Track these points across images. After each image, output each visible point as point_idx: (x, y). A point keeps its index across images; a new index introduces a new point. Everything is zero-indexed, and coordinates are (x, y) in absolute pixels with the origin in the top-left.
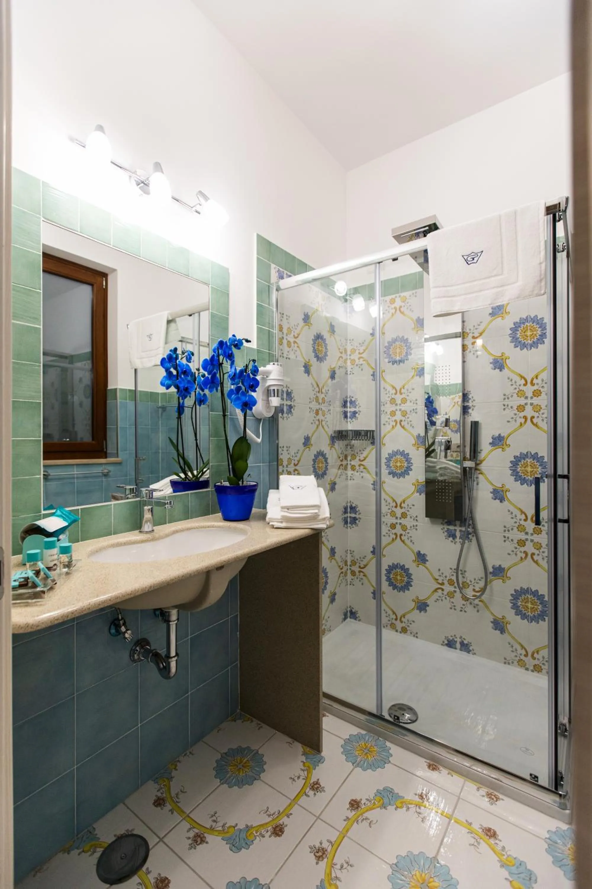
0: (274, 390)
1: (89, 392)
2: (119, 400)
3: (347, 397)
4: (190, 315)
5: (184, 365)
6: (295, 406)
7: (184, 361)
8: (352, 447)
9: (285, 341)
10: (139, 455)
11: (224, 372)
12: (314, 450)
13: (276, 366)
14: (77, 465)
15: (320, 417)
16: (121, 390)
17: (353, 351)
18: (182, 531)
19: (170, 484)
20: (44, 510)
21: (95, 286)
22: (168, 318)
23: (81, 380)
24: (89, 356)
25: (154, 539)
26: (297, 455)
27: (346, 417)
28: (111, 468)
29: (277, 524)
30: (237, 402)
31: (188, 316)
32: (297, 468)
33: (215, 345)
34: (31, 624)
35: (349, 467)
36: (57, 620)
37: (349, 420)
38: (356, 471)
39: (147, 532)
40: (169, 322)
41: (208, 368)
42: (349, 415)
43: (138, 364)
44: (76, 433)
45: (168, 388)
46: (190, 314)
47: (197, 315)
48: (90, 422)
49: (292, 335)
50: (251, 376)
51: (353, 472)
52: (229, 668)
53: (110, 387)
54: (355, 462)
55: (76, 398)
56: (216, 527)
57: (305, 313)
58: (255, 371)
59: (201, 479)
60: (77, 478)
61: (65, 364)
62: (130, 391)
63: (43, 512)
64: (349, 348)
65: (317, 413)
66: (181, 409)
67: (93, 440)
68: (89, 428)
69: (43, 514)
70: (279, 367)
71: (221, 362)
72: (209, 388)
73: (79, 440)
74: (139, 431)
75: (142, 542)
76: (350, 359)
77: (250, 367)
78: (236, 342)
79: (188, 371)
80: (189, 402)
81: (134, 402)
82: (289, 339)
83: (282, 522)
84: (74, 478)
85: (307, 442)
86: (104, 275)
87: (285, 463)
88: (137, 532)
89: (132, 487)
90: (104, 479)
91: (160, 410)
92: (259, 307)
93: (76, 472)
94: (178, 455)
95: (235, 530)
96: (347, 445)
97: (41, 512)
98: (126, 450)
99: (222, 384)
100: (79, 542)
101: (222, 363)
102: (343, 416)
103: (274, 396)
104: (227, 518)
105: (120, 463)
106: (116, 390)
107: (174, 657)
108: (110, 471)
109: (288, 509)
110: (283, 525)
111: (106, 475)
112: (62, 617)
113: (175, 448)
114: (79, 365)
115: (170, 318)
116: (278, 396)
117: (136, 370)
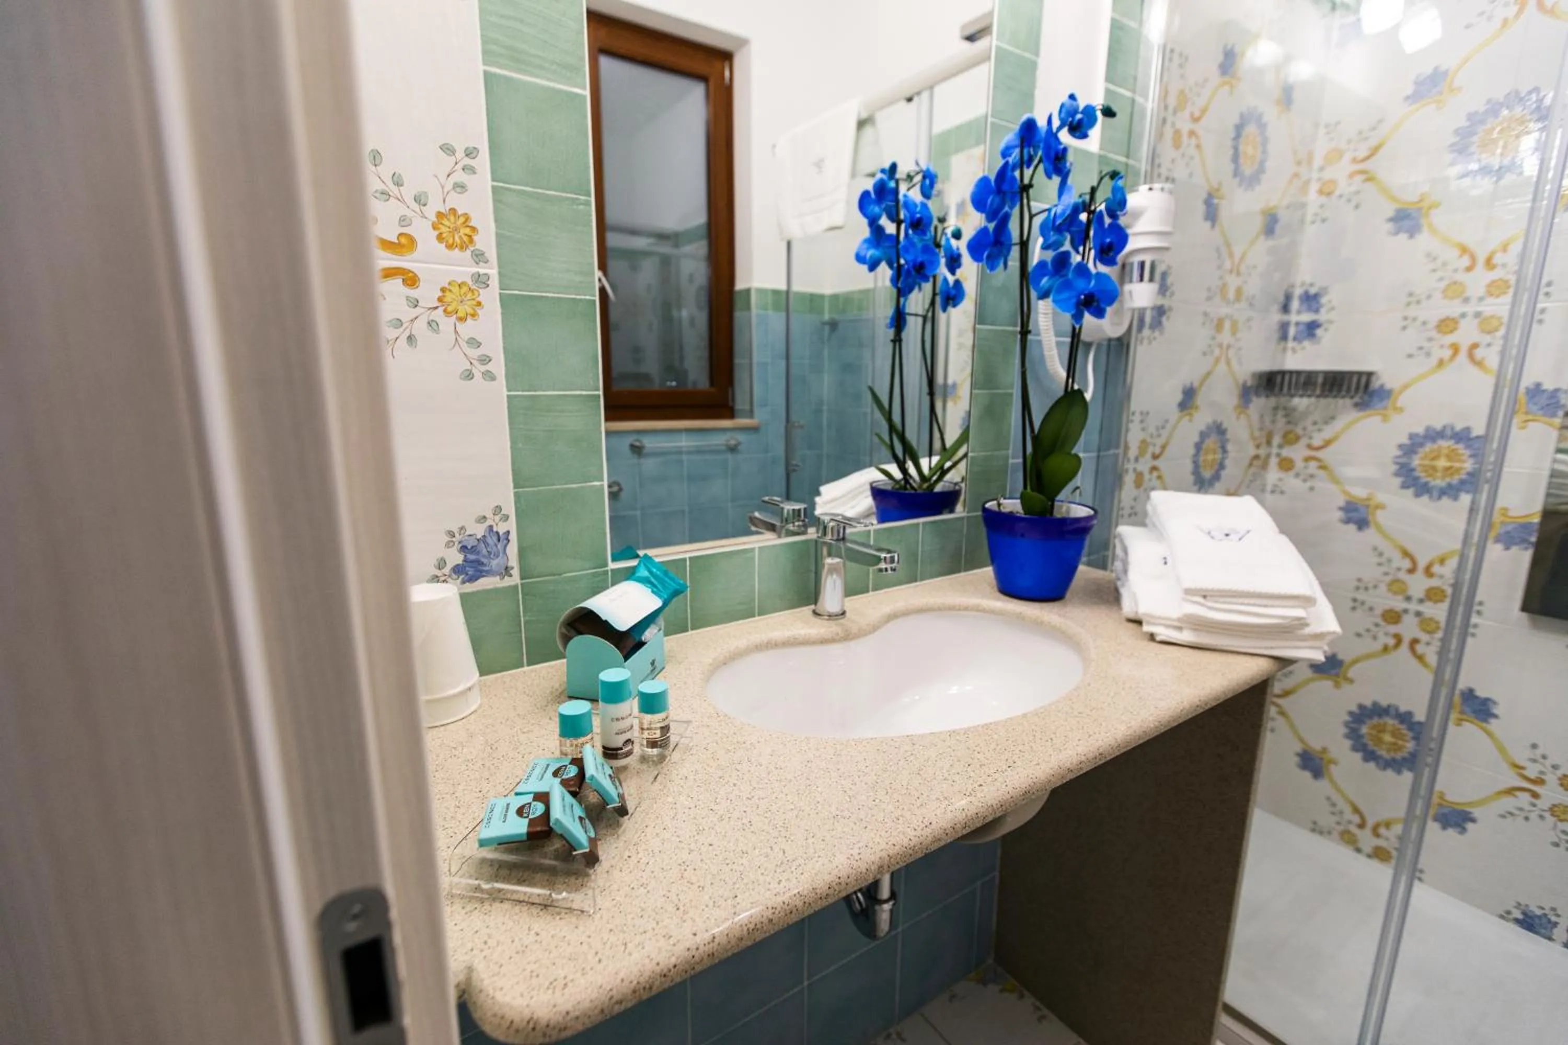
0: (1142, 265)
1: (704, 299)
2: (754, 310)
3: (1293, 286)
4: (910, 100)
5: (916, 206)
6: (1170, 309)
7: (915, 195)
8: (1289, 413)
9: (1169, 132)
10: (794, 418)
11: (1034, 212)
12: (1202, 419)
13: (1156, 194)
14: (688, 431)
15: (1225, 337)
16: (760, 291)
17: (1335, 156)
18: (906, 613)
19: (869, 493)
20: (614, 559)
21: (712, 83)
22: (859, 114)
23: (691, 278)
24: (704, 232)
25: (847, 637)
26: (1161, 431)
27: (1284, 337)
28: (741, 437)
29: (1163, 633)
30: (1065, 295)
31: (903, 103)
32: (1157, 463)
33: (1010, 135)
34: (543, 1022)
35: (1274, 461)
36: (620, 1002)
37: (1291, 344)
38: (1292, 473)
39: (831, 616)
40: (862, 124)
41: (989, 201)
42: (1292, 331)
43: (795, 230)
44: (686, 372)
45: (873, 267)
46: (908, 96)
47: (925, 95)
48: (706, 354)
49: (1186, 114)
50: (1107, 221)
51: (1282, 475)
52: (979, 883)
53: (740, 285)
54: (1297, 453)
55: (685, 313)
56: (984, 611)
57: (1225, 47)
58: (1117, 205)
59: (938, 488)
60: (689, 453)
61: (665, 249)
62: (776, 292)
63: (612, 566)
64: (1321, 148)
65: (1219, 326)
66: (899, 320)
67: (712, 383)
68: (705, 363)
69: (612, 570)
70: (1165, 196)
71: (1026, 181)
72: (989, 257)
73: (690, 386)
74: (794, 371)
75: (824, 641)
76: (1319, 179)
77: (1103, 195)
78: (1079, 116)
79: (925, 221)
80: (917, 301)
81: (784, 314)
82: (1179, 125)
83: (1180, 629)
84: (680, 453)
85: (1188, 400)
86: (726, 57)
87: (1133, 452)
88: (807, 610)
89: (797, 507)
90: (729, 456)
91: (827, 328)
92: (1116, 28)
93: (684, 442)
94: (892, 428)
95: (1037, 626)
96: (1276, 409)
97: (606, 565)
98: (766, 405)
99: (1024, 245)
100: (687, 631)
101: (1030, 186)
102: (1276, 336)
103: (1141, 279)
104: (1009, 589)
105: (755, 429)
106: (748, 291)
107: (886, 901)
108: (739, 444)
109: (1205, 597)
110: (1186, 636)
111: (733, 449)
112: (634, 992)
113: (883, 415)
114: (688, 249)
115: (864, 115)
116: (1151, 280)
117: (789, 244)
